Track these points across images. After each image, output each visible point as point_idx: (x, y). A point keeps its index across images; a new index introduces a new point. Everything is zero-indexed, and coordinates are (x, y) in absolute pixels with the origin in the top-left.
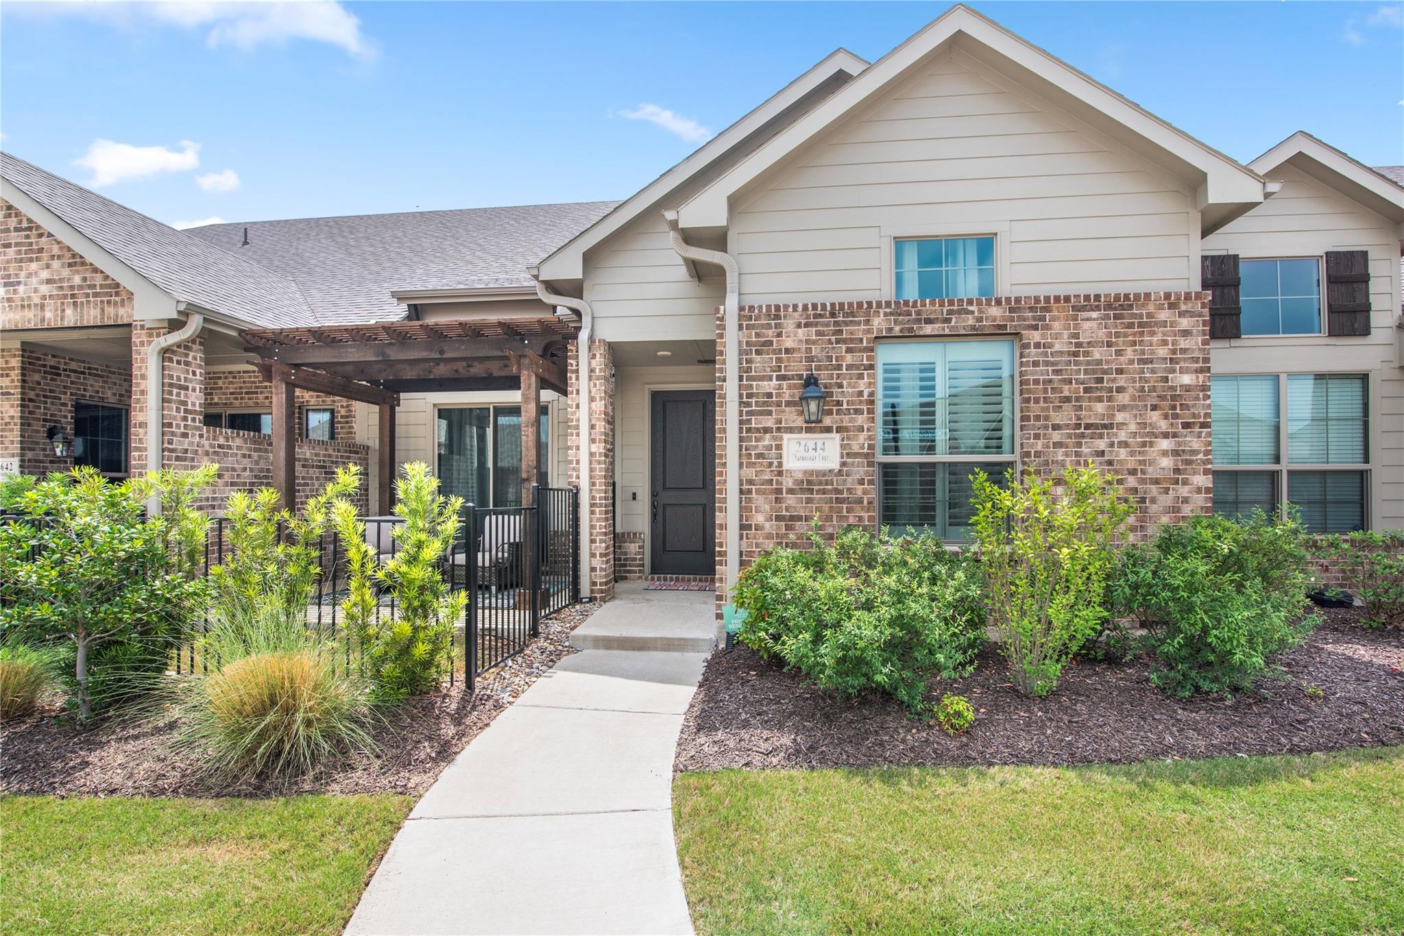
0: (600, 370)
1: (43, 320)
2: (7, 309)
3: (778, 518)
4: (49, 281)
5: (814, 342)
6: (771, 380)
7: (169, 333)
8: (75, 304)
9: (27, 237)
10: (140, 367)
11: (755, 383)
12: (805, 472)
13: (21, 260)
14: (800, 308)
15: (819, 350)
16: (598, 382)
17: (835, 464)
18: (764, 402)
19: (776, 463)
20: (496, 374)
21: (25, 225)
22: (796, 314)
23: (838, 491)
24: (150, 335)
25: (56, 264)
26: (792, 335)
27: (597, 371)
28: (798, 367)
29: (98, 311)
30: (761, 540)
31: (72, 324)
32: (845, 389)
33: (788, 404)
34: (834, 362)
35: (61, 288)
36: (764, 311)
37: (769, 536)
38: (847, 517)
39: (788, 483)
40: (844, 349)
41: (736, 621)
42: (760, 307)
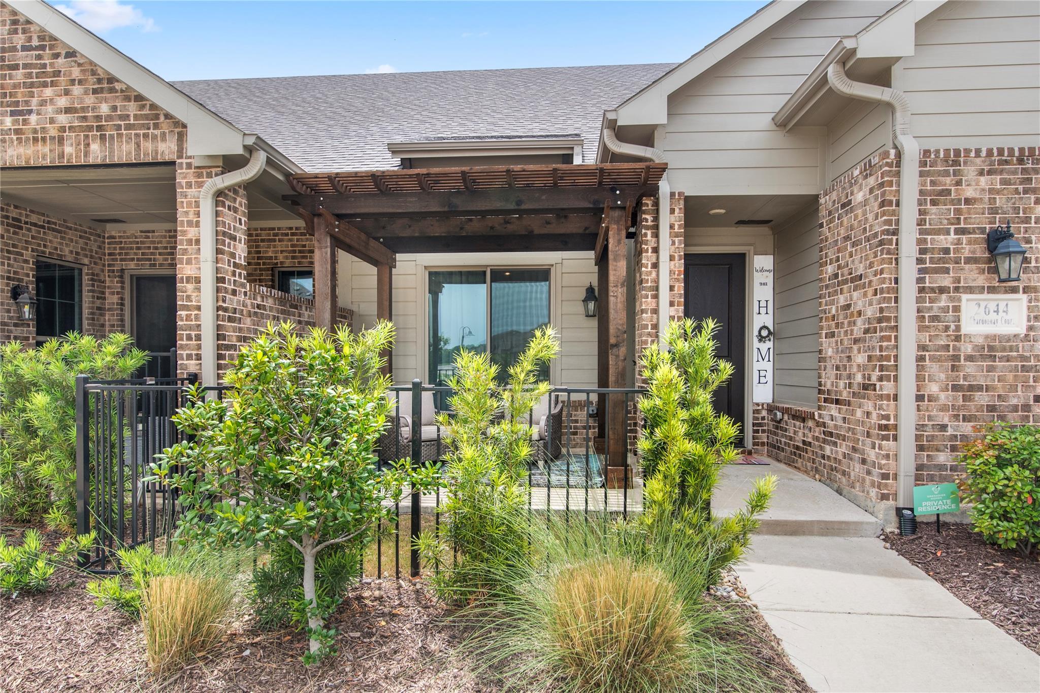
0: (680, 226)
1: (62, 155)
2: (15, 143)
3: (955, 388)
4: (68, 110)
5: (998, 192)
6: (948, 233)
7: (223, 173)
8: (103, 137)
9: (39, 57)
10: (187, 213)
11: (929, 237)
12: (987, 337)
13: (32, 85)
14: (984, 154)
15: (1004, 200)
16: (676, 240)
17: (1022, 330)
18: (940, 259)
19: (953, 327)
20: (536, 232)
21: (35, 42)
22: (978, 160)
23: (1023, 358)
24: (200, 175)
25: (77, 90)
26: (973, 183)
27: (676, 227)
28: (981, 221)
29: (133, 146)
30: (934, 413)
31: (99, 161)
32: (1033, 245)
33: (968, 260)
34: (1021, 215)
35: (85, 118)
36: (942, 155)
37: (944, 408)
38: (1034, 387)
39: (967, 348)
40: (1033, 200)
41: (928, 503)
42: (937, 151)
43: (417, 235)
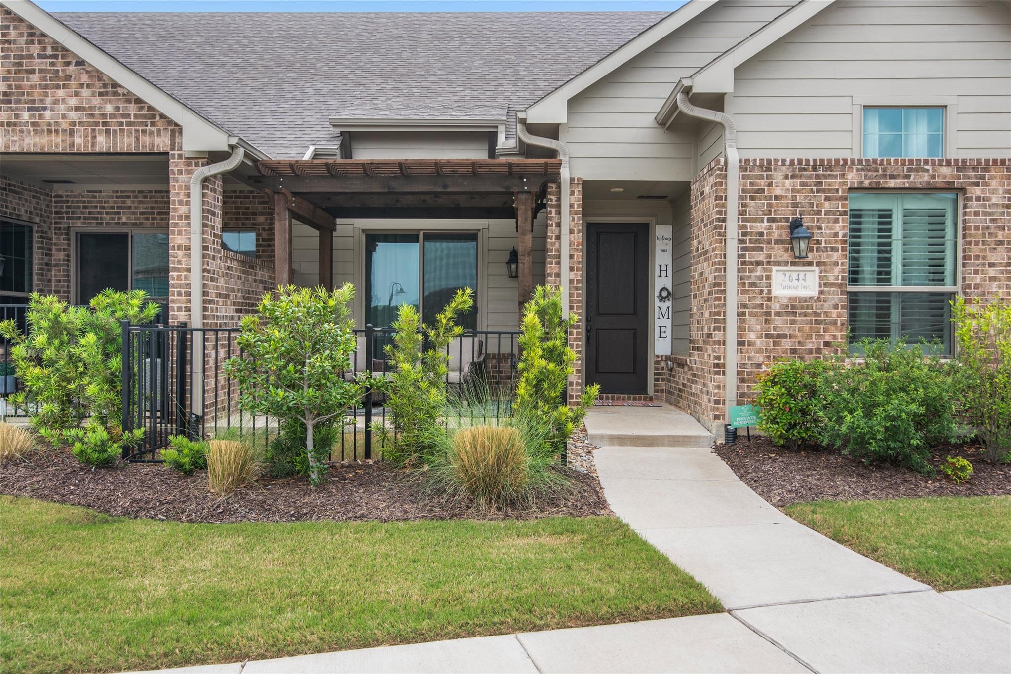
0: (578, 205)
1: (72, 145)
2: (32, 133)
3: (768, 336)
4: (77, 109)
5: (798, 191)
6: (763, 222)
7: (208, 164)
8: (107, 132)
9: (53, 64)
10: (178, 194)
11: (749, 224)
12: (790, 298)
13: (46, 87)
14: (788, 163)
15: (802, 198)
16: (576, 216)
17: (815, 293)
18: (757, 240)
19: (766, 291)
20: (462, 205)
21: (49, 52)
22: (784, 168)
23: (816, 314)
24: (189, 165)
25: (85, 92)
26: (781, 185)
27: (576, 206)
28: (786, 212)
29: (133, 139)
30: (752, 354)
31: (104, 150)
32: (823, 231)
33: (777, 242)
34: (815, 208)
35: (92, 115)
36: (758, 164)
37: (759, 351)
38: (824, 336)
39: (776, 307)
40: (823, 198)
41: (740, 419)
42: (755, 160)
43: (358, 205)
